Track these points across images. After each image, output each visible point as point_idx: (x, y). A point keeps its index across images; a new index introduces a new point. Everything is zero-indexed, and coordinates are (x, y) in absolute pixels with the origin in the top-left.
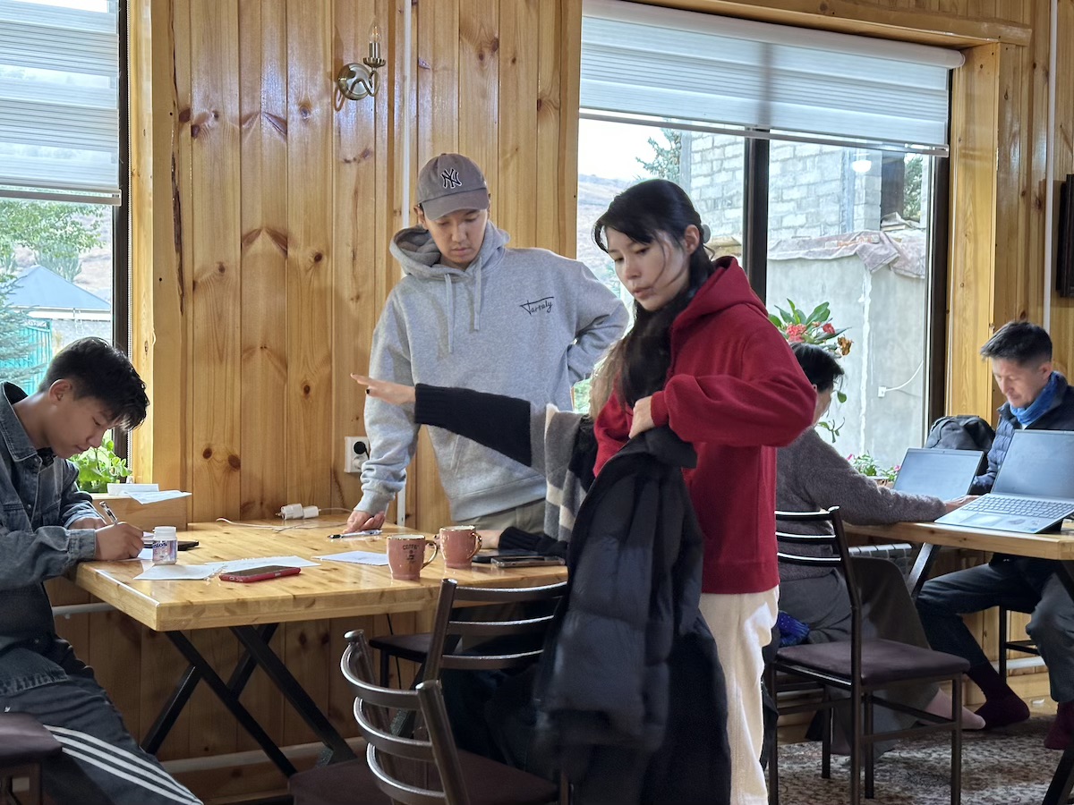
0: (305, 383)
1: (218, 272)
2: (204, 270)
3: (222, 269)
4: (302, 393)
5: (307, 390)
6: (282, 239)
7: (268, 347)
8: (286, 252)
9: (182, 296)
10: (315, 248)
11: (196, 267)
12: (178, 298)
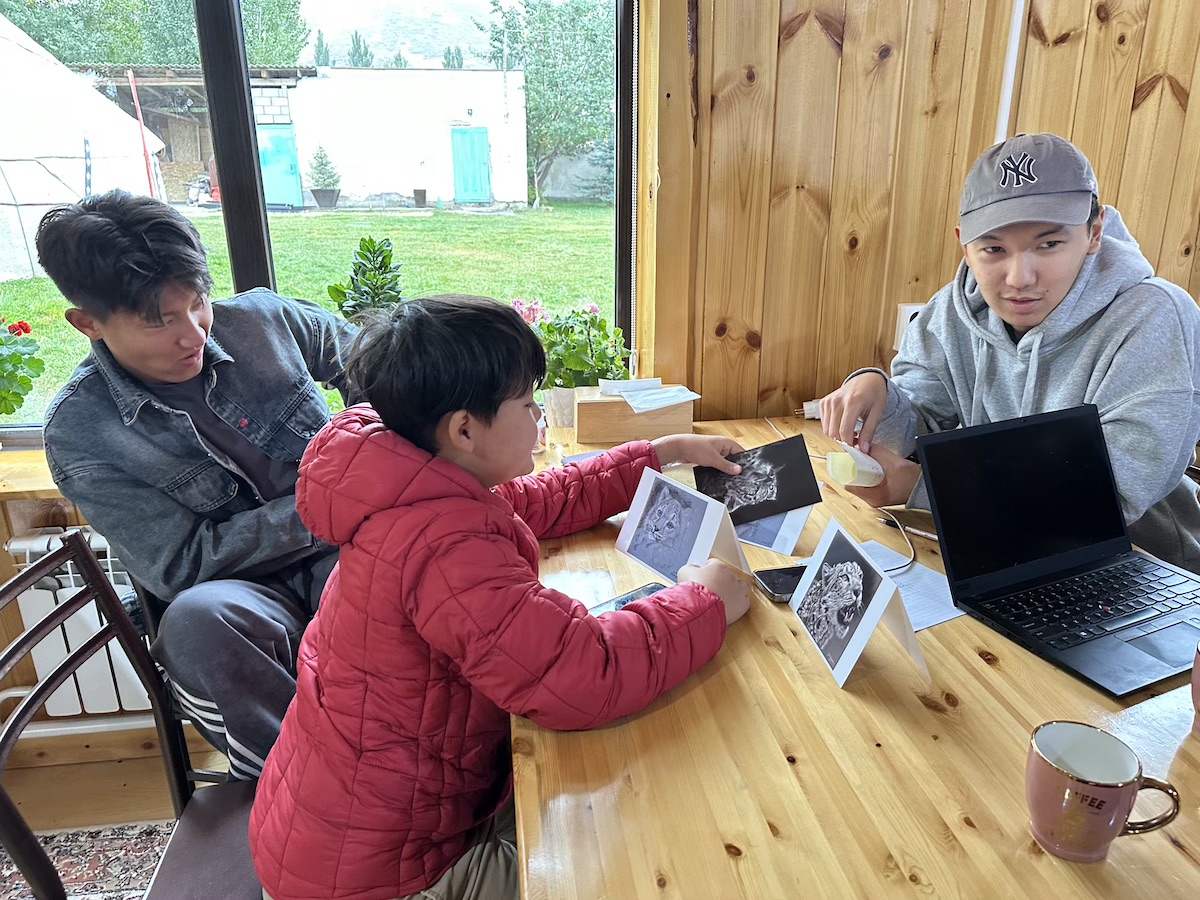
0: (851, 234)
1: (746, 81)
2: (726, 78)
3: (751, 77)
4: (846, 247)
5: (853, 243)
6: (836, 29)
7: (806, 186)
8: (840, 47)
9: (696, 118)
10: (881, 38)
11: (717, 76)
12: (691, 121)
